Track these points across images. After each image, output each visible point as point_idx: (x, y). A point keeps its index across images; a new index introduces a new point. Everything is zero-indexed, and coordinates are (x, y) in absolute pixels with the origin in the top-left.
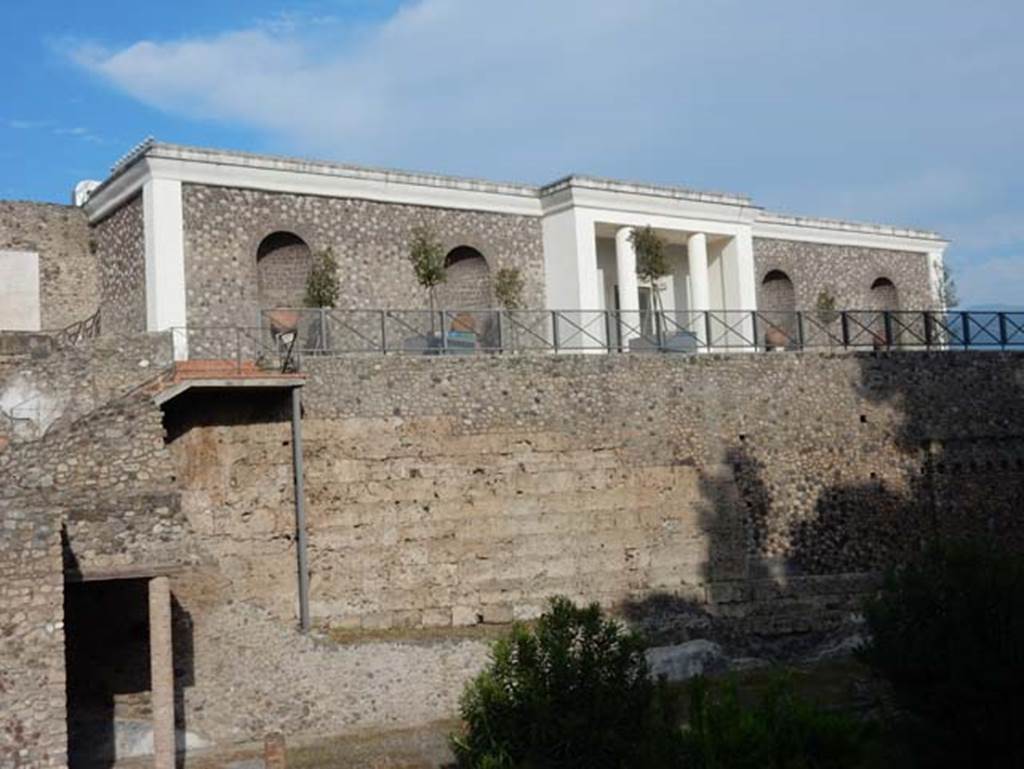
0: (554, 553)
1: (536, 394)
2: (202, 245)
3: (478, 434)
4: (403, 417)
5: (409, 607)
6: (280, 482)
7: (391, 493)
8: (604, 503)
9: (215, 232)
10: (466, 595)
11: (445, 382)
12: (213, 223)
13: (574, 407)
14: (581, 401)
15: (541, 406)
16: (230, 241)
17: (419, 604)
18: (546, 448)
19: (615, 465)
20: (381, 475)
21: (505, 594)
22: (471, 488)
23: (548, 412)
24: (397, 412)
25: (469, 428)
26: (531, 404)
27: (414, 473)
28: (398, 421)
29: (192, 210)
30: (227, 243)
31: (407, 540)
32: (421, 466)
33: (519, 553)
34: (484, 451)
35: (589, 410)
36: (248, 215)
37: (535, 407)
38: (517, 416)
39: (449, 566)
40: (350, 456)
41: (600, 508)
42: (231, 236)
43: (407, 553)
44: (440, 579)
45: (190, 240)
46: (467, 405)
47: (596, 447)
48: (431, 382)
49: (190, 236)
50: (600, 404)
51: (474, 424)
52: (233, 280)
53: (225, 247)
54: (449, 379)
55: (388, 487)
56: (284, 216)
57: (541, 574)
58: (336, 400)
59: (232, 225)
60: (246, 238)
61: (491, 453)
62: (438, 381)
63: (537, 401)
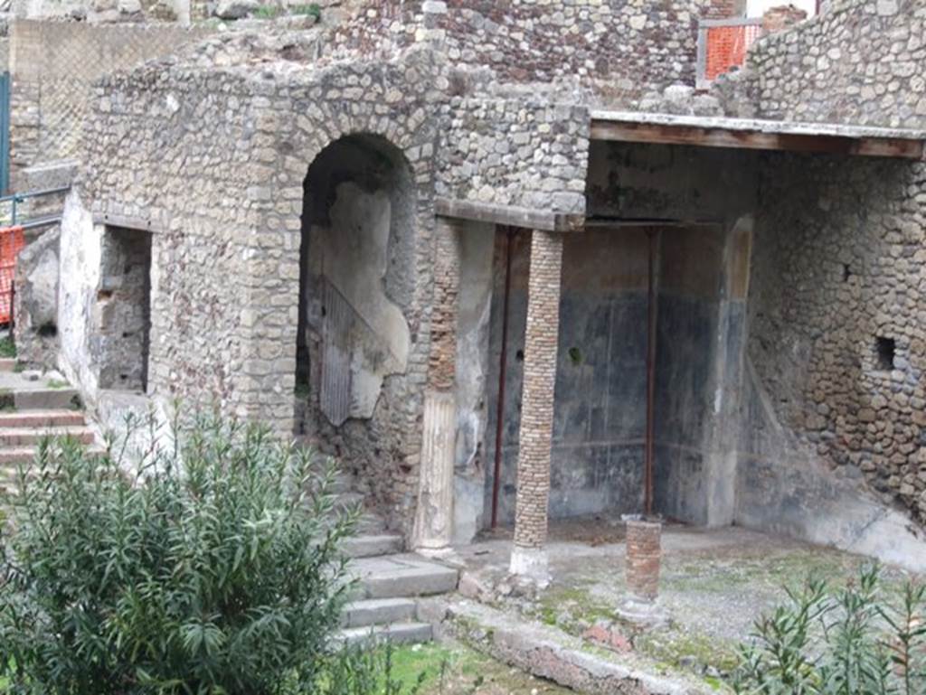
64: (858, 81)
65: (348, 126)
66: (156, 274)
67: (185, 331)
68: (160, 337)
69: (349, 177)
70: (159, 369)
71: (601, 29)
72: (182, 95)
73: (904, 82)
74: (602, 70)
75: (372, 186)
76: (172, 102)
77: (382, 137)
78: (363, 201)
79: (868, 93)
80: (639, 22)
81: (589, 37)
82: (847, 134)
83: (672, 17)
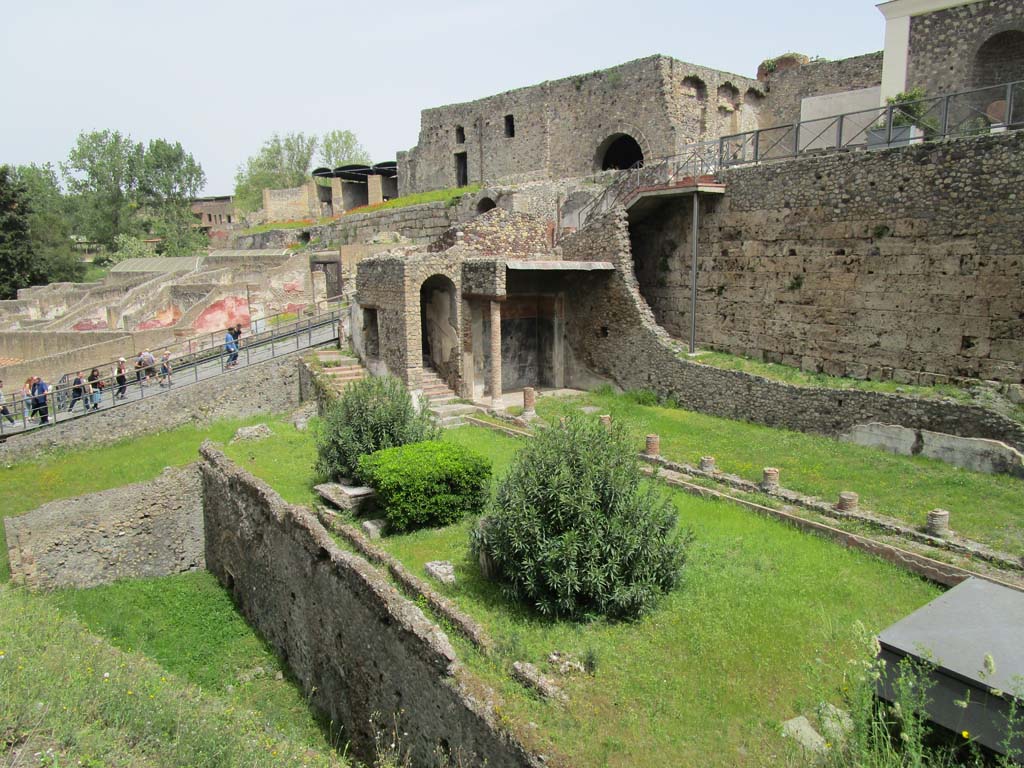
0: (888, 328)
1: (901, 183)
2: (923, 64)
3: (845, 220)
4: (791, 208)
5: (775, 350)
6: (714, 254)
7: (774, 266)
8: (951, 289)
9: (937, 50)
10: (812, 349)
11: (825, 178)
12: (936, 42)
13: (938, 193)
14: (947, 186)
15: (904, 194)
16: (949, 53)
17: (781, 349)
18: (903, 234)
19: (973, 251)
20: (770, 252)
21: (841, 355)
22: (831, 266)
23: (910, 199)
24: (787, 205)
25: (837, 215)
26: (894, 193)
27: (793, 253)
28: (787, 211)
29: (918, 37)
30: (946, 56)
31: (781, 302)
32: (797, 248)
33: (859, 323)
34: (847, 236)
35: (955, 195)
36: (970, 26)
37: (898, 195)
38: (880, 205)
39: (805, 326)
40: (754, 239)
41: (946, 293)
42: (951, 49)
43: (779, 311)
44: (797, 334)
45: (914, 62)
46: (839, 196)
47: (955, 232)
48: (814, 179)
49: (914, 58)
50: (967, 189)
51: (842, 212)
52: (949, 86)
53: (944, 60)
54: (829, 175)
55: (773, 261)
56: (1009, 16)
57: (875, 345)
58: (750, 197)
59: (953, 39)
60: (965, 47)
61: (853, 237)
62: (819, 177)
63: (901, 189)
64: (591, 249)
65: (433, 273)
66: (379, 322)
67: (389, 339)
68: (382, 342)
69: (436, 288)
70: (382, 351)
71: (513, 237)
72: (382, 266)
73: (605, 249)
74: (514, 250)
75: (443, 291)
76: (380, 269)
77: (443, 276)
78: (441, 294)
79: (594, 253)
80: (525, 234)
81: (510, 240)
82: (602, 268)
83: (536, 232)
